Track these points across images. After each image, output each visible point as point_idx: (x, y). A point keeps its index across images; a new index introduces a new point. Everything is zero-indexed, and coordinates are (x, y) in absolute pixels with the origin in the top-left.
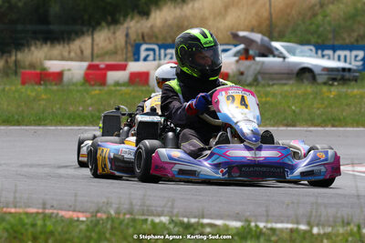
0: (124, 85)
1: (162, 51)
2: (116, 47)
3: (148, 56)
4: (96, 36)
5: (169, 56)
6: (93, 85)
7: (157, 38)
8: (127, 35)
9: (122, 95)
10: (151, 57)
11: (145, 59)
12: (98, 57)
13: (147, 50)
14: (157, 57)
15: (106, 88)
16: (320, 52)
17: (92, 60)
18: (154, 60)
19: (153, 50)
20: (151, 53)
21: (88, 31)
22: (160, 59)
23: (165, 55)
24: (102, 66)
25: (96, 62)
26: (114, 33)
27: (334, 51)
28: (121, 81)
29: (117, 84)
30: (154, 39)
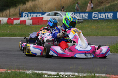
0: (19, 24)
1: (30, 14)
2: (16, 13)
3: (25, 16)
4: (10, 10)
5: (32, 16)
6: (9, 25)
7: (28, 10)
8: (19, 10)
9: (18, 27)
10: (26, 16)
11: (25, 17)
12: (11, 16)
13: (25, 14)
14: (28, 16)
15: (13, 25)
16: (75, 14)
17: (9, 17)
18: (27, 17)
19: (27, 14)
20: (26, 15)
21: (8, 9)
22: (29, 17)
23: (31, 15)
24: (12, 19)
25: (10, 18)
26: (16, 9)
27: (80, 14)
28: (18, 23)
29: (16, 24)
30: (27, 11)
